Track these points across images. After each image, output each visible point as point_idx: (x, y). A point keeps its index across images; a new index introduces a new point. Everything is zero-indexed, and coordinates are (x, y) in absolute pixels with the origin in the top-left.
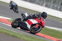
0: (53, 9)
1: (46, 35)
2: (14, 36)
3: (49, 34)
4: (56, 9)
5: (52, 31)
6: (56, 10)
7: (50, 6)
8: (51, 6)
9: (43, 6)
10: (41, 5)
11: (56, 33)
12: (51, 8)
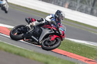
0: (81, 12)
1: (69, 53)
2: (19, 54)
3: (74, 51)
4: (84, 11)
5: (79, 46)
6: (85, 13)
7: (76, 8)
8: (78, 7)
9: (65, 7)
10: (62, 6)
11: (85, 48)
12: (78, 11)
